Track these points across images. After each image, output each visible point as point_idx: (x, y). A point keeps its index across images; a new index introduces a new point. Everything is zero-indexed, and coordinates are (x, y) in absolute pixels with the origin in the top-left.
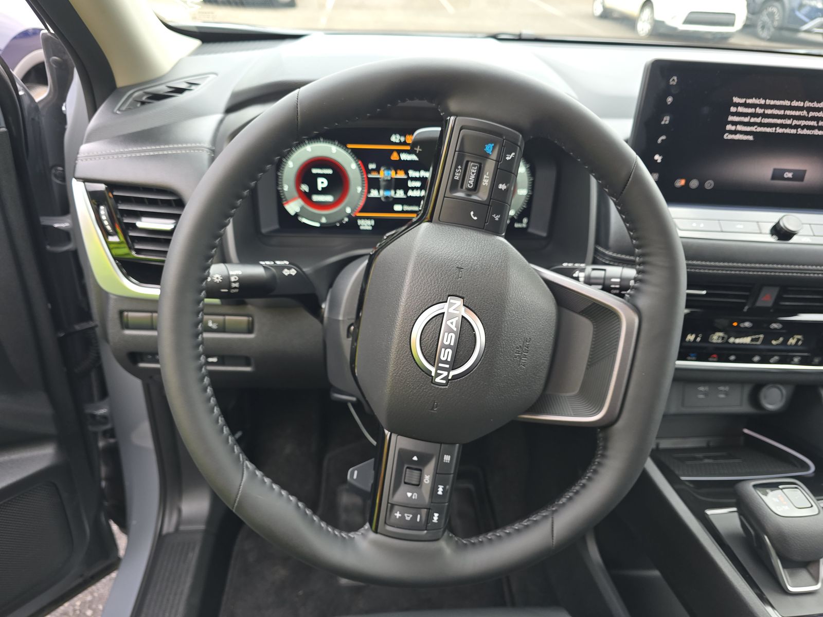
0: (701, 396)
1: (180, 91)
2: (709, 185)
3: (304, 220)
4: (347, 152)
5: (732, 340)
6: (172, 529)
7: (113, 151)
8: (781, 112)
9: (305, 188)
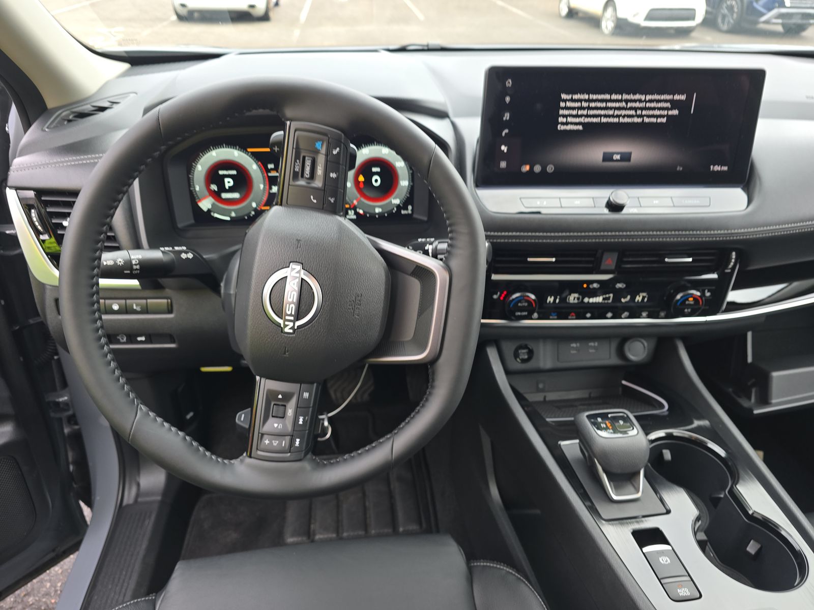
0: (573, 352)
1: (102, 109)
2: (550, 169)
3: (216, 215)
4: (248, 155)
5: (586, 300)
6: (131, 501)
7: (51, 161)
8: (604, 105)
9: (214, 187)
